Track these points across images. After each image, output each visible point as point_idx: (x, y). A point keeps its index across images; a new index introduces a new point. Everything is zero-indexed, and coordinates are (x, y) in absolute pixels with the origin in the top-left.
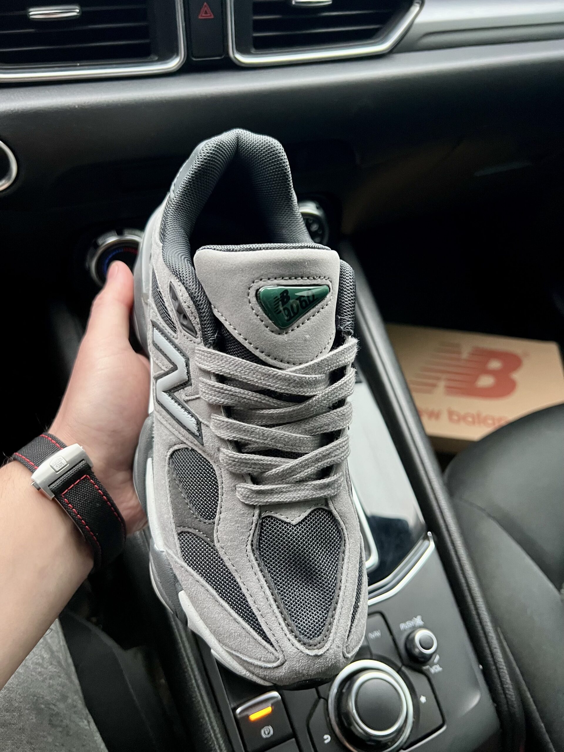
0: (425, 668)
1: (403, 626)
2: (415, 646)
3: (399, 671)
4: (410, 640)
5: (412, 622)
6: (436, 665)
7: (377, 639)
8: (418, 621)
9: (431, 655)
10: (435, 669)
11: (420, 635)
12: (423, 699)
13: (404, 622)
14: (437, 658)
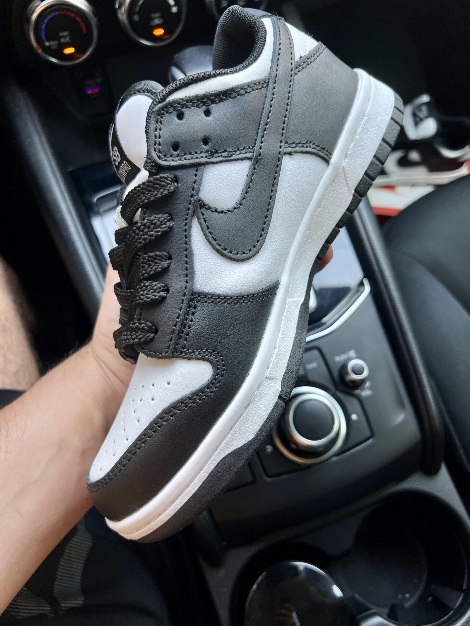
0: (357, 392)
1: (337, 359)
2: (348, 374)
3: (334, 396)
4: (343, 368)
5: (346, 355)
6: (367, 388)
7: (314, 369)
8: (352, 353)
9: (363, 382)
10: (365, 393)
11: (353, 363)
12: (354, 417)
13: (339, 354)
14: (368, 384)
